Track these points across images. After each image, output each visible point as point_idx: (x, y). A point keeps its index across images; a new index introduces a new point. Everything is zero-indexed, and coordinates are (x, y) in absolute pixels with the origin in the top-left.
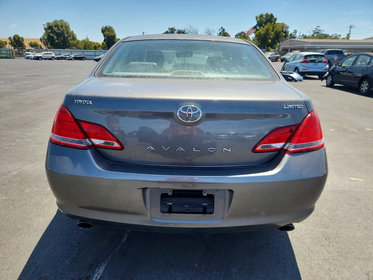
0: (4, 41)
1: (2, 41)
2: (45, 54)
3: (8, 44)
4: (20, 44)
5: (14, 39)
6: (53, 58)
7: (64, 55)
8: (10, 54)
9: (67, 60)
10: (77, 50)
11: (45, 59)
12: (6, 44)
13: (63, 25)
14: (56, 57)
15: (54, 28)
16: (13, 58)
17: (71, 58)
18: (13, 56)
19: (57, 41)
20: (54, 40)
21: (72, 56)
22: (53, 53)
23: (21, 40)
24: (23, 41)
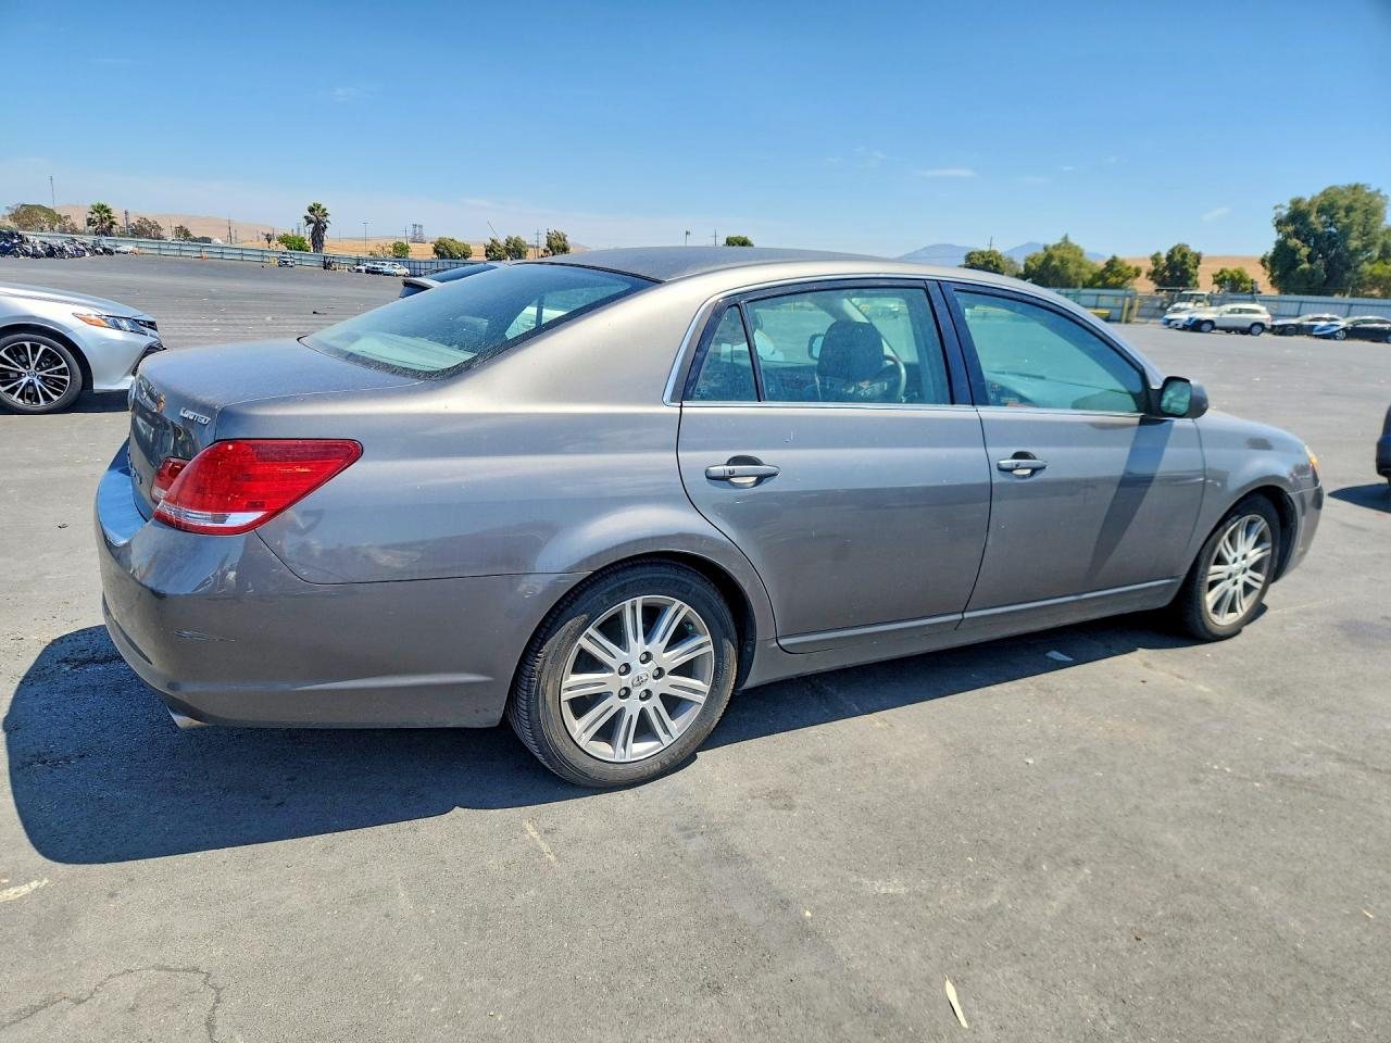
0: (1134, 266)
1: (1128, 264)
2: (1233, 311)
3: (1143, 275)
4: (1180, 277)
5: (1169, 258)
6: (1257, 329)
7: (1310, 317)
8: (1122, 308)
9: (1316, 336)
10: (1382, 302)
11: (1228, 330)
12: (1138, 273)
13: (1357, 205)
14: (1268, 324)
15: (1312, 218)
16: (1127, 322)
17: (1335, 329)
18: (1127, 316)
19: (1306, 266)
20: (1296, 263)
21: (1343, 323)
22: (1263, 309)
23: (1190, 261)
24: (1196, 267)
